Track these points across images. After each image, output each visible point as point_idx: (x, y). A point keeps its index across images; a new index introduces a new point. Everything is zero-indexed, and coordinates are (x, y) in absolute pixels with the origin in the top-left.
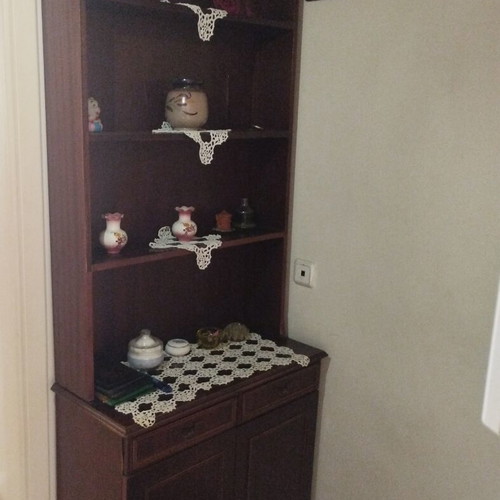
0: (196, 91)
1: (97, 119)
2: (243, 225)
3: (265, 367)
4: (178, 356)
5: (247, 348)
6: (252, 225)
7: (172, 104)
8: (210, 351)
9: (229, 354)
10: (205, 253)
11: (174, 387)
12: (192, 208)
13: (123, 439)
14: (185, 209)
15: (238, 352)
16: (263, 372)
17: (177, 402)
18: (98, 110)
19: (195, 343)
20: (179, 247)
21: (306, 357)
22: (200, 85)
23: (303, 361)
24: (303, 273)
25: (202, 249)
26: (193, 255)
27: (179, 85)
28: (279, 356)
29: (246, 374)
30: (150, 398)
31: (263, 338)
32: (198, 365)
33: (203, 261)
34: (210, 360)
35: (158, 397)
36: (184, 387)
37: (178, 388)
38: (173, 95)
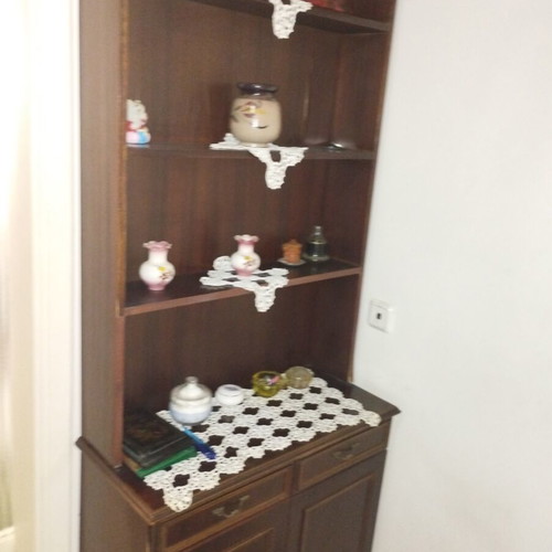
0: (268, 99)
1: (142, 127)
2: (315, 257)
3: (328, 427)
4: (229, 407)
5: (310, 398)
6: (325, 258)
7: (238, 114)
8: (266, 400)
9: (288, 405)
10: (267, 293)
11: (220, 450)
12: (255, 238)
13: (150, 527)
14: (247, 238)
15: (299, 404)
16: (326, 434)
17: (221, 475)
18: (144, 116)
19: (250, 388)
20: (235, 284)
21: (376, 416)
22: (273, 92)
23: (373, 419)
24: (379, 316)
25: (264, 288)
26: (252, 296)
27: (248, 91)
28: (346, 411)
29: (305, 436)
30: (189, 466)
31: (329, 386)
32: (250, 420)
33: (264, 302)
34: (265, 413)
35: (199, 466)
36: (231, 452)
37: (224, 453)
38: (241, 102)
